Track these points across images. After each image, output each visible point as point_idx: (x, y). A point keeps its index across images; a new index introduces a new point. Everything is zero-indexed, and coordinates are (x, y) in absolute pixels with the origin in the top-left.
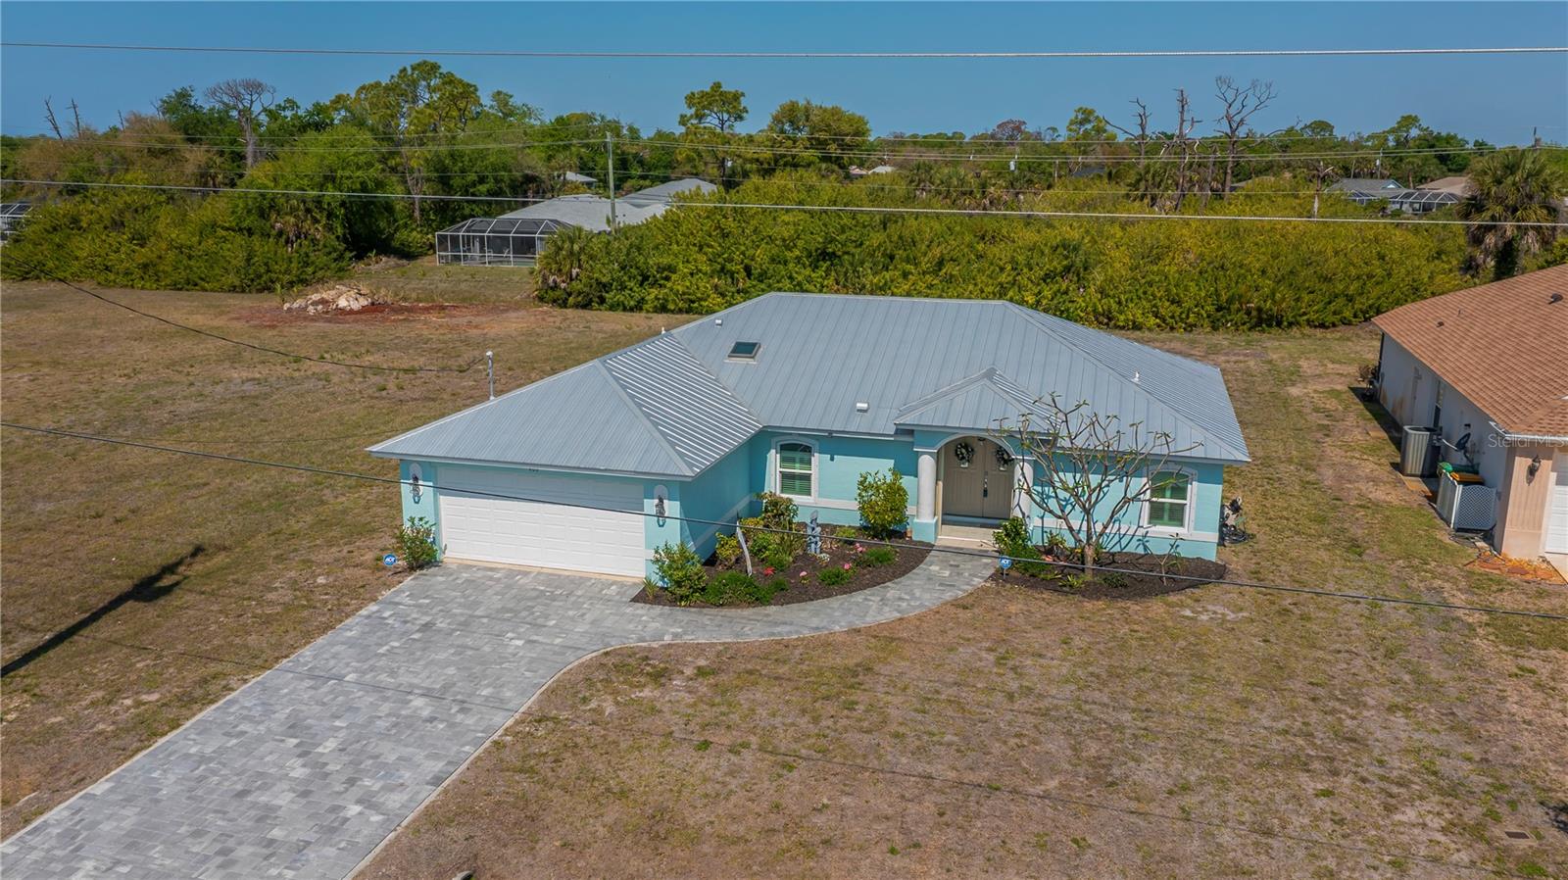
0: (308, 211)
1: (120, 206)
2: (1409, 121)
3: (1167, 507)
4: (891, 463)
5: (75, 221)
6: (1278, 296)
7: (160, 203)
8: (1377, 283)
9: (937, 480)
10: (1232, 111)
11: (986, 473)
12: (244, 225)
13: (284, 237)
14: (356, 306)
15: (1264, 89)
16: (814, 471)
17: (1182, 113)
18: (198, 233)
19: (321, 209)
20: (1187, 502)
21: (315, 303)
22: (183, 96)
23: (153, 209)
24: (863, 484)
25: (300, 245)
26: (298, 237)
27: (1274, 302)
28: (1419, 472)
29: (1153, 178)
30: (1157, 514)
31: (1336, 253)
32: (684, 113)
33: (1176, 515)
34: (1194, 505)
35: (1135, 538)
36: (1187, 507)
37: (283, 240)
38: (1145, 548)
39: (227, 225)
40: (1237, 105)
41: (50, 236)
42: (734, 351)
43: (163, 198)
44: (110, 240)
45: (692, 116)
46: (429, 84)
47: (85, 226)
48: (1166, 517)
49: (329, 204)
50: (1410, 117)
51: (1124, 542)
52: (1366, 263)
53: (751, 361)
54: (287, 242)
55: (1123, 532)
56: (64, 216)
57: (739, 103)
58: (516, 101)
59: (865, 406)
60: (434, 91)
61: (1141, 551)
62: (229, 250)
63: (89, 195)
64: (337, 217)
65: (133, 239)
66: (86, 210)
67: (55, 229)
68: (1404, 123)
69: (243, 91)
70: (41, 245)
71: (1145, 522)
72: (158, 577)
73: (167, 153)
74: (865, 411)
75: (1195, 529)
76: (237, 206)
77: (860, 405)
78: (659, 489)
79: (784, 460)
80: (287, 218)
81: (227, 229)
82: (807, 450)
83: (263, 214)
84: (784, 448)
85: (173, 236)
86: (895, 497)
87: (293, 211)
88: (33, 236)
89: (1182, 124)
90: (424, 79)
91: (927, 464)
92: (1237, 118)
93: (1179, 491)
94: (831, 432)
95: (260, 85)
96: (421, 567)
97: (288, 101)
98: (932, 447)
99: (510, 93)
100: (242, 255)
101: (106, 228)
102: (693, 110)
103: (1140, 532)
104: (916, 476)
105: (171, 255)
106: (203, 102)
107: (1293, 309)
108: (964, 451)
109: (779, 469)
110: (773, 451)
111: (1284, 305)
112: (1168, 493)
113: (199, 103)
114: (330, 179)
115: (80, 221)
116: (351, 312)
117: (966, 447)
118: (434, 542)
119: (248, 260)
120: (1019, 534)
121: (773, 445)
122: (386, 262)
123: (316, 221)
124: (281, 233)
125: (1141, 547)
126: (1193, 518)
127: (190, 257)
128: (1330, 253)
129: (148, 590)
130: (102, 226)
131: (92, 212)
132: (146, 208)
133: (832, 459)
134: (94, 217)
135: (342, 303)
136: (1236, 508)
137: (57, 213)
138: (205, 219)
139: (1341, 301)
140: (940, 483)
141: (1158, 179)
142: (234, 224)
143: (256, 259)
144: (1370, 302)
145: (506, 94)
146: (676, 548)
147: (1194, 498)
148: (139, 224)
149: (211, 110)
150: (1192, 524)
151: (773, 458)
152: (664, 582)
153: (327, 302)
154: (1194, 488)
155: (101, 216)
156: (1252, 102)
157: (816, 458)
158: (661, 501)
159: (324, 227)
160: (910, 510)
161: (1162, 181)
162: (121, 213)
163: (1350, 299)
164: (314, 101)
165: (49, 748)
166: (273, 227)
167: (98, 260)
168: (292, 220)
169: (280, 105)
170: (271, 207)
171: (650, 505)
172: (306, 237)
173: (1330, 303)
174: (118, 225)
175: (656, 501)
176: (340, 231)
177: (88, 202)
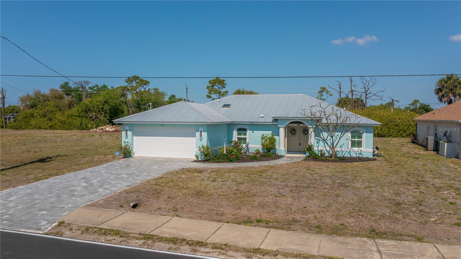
0: (99, 111)
1: (46, 111)
2: (416, 102)
3: (356, 141)
4: (271, 132)
5: (32, 115)
6: (383, 130)
7: (57, 111)
8: (412, 127)
9: (285, 137)
10: (365, 86)
11: (300, 138)
12: (81, 115)
13: (92, 118)
14: (111, 130)
15: (374, 80)
16: (247, 136)
17: (351, 83)
18: (67, 117)
19: (103, 111)
20: (363, 140)
21: (100, 129)
22: (67, 83)
23: (55, 112)
24: (263, 138)
25: (96, 121)
26: (96, 118)
27: (382, 132)
28: (432, 149)
29: (344, 102)
30: (353, 144)
31: (399, 119)
32: (208, 85)
33: (359, 144)
34: (365, 140)
35: (347, 152)
36: (363, 141)
37: (91, 119)
38: (350, 155)
39: (76, 115)
40: (367, 84)
41: (25, 119)
42: (223, 106)
43: (58, 109)
44: (42, 120)
45: (210, 86)
46: (136, 82)
47: (35, 116)
48: (356, 145)
49: (105, 109)
50: (416, 100)
51: (344, 153)
52: (409, 121)
53: (228, 108)
54: (93, 120)
55: (343, 150)
56: (29, 114)
57: (224, 83)
58: (160, 91)
59: (263, 116)
60: (137, 83)
61: (349, 156)
62: (75, 122)
63: (37, 108)
64: (107, 113)
65: (49, 120)
66: (35, 112)
67: (26, 117)
68: (415, 102)
69: (83, 84)
70: (22, 122)
71: (350, 146)
72: (46, 159)
73: (61, 98)
74: (263, 117)
75: (366, 148)
76: (79, 110)
77: (261, 116)
78: (201, 129)
79: (238, 134)
80: (93, 113)
81: (76, 116)
82: (245, 130)
83: (86, 112)
84: (239, 130)
85: (60, 118)
86: (272, 141)
87: (95, 111)
88: (20, 119)
89: (351, 86)
90: (135, 80)
91: (282, 131)
92: (367, 88)
93: (360, 137)
94: (252, 122)
95: (88, 82)
96: (126, 157)
97: (96, 85)
98: (283, 125)
99: (159, 89)
100: (79, 123)
101: (41, 117)
102: (211, 85)
103: (349, 150)
104: (279, 136)
105: (59, 123)
106: (72, 85)
107: (388, 134)
108: (293, 131)
109: (237, 136)
110: (235, 131)
111: (385, 132)
112: (356, 138)
113: (71, 86)
114: (106, 102)
115: (34, 115)
116: (110, 131)
117: (294, 130)
118: (131, 151)
119: (81, 124)
120: (311, 150)
121: (235, 128)
122: (121, 127)
123: (101, 114)
124: (91, 117)
125: (349, 155)
126: (364, 144)
127: (64, 124)
128: (397, 119)
129: (42, 161)
130: (40, 116)
131: (37, 113)
132: (53, 111)
133: (253, 132)
134: (38, 114)
135: (107, 129)
136: (377, 148)
137: (27, 113)
138: (69, 114)
139: (402, 131)
140: (286, 138)
141: (345, 102)
142: (78, 115)
143: (83, 124)
144: (411, 132)
145: (158, 89)
146: (205, 146)
147: (365, 138)
148: (51, 116)
149: (74, 88)
150: (364, 147)
151: (235, 133)
152: (201, 159)
153: (103, 129)
154: (364, 135)
155: (40, 114)
156: (371, 84)
157: (248, 132)
158: (201, 132)
159: (104, 116)
160: (277, 147)
161: (346, 103)
162: (46, 113)
163: (405, 131)
164: (103, 84)
165: (6, 183)
166: (89, 116)
167: (38, 125)
168: (95, 113)
169: (93, 86)
170: (89, 110)
171: (198, 134)
172: (98, 119)
173: (399, 132)
174: (44, 116)
175: (200, 133)
176: (108, 117)
177: (36, 110)
